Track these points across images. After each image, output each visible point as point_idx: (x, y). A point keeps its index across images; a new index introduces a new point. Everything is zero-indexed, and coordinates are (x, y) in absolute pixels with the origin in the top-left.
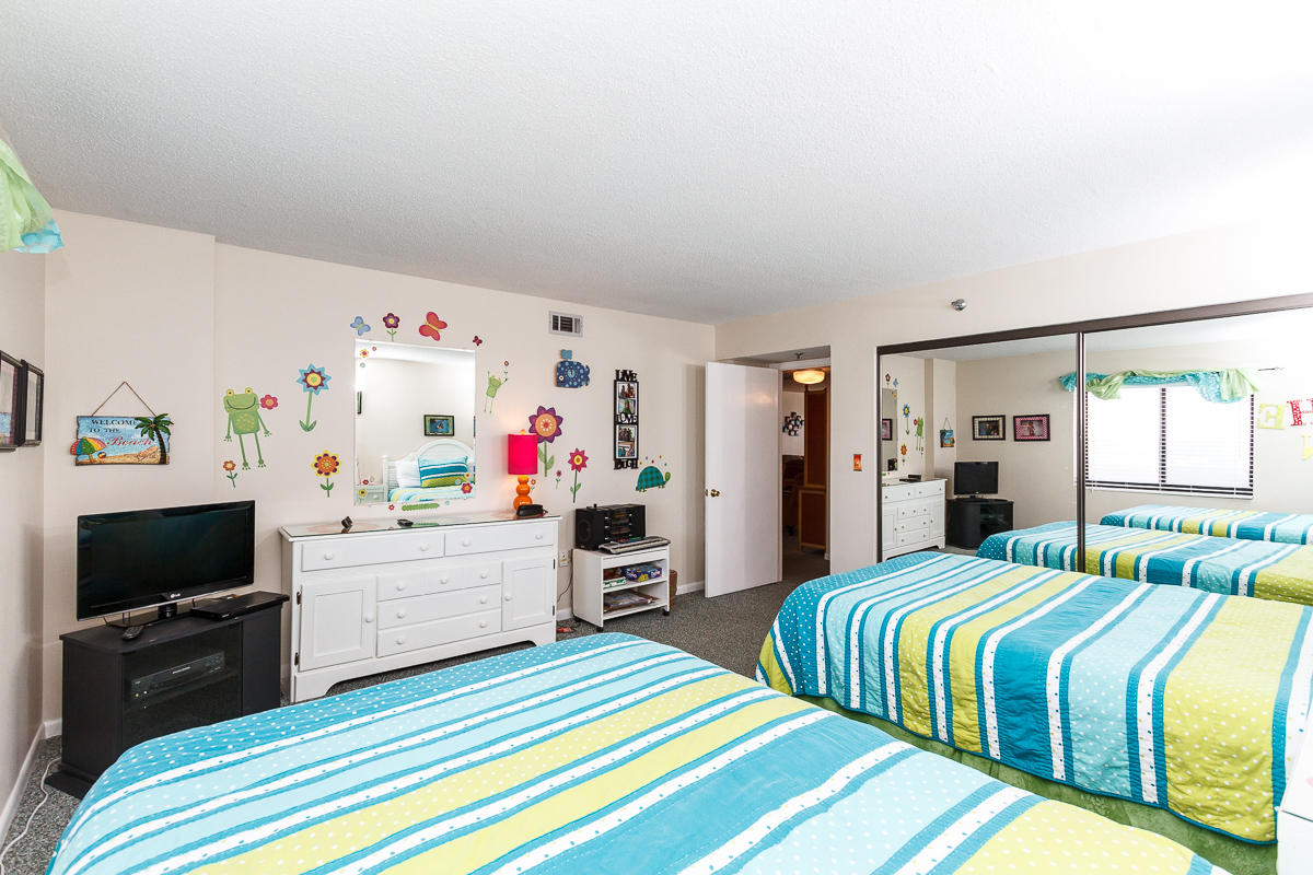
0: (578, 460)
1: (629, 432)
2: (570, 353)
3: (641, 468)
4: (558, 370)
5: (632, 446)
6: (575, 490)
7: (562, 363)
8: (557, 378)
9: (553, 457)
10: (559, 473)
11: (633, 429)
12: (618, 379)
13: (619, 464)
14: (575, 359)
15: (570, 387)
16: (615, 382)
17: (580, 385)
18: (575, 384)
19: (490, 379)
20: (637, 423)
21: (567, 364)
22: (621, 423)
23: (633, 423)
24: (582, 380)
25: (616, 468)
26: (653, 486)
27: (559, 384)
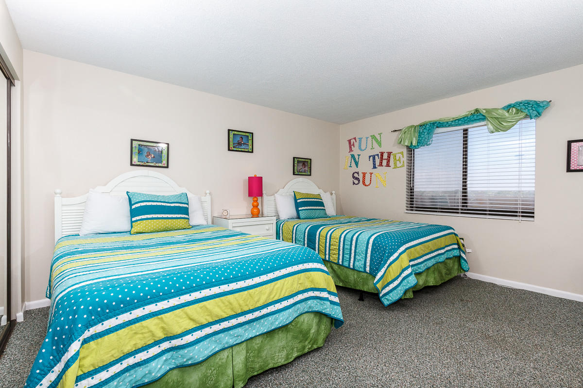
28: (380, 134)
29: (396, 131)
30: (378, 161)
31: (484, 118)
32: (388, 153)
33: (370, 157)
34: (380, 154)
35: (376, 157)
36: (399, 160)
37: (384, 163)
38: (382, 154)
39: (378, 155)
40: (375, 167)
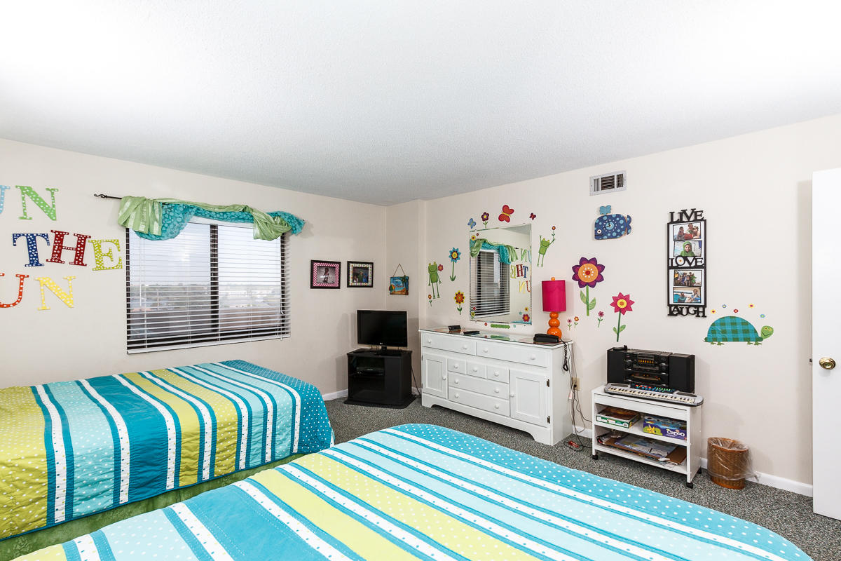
0: (622, 304)
1: (691, 277)
2: (609, 208)
3: (712, 318)
4: (597, 225)
5: (696, 292)
6: (618, 330)
7: (601, 219)
8: (596, 231)
9: (594, 300)
10: (601, 314)
11: (698, 274)
12: (672, 222)
13: (675, 310)
14: (613, 213)
15: (609, 238)
16: (668, 224)
17: (620, 235)
18: (614, 234)
19: (542, 242)
20: (704, 267)
21: (605, 218)
22: (677, 267)
23: (696, 267)
24: (622, 230)
25: (671, 314)
26: (736, 340)
27: (598, 237)
28: (52, 191)
29: (106, 197)
30: (44, 250)
31: (251, 219)
32: (79, 236)
33: (15, 237)
34: (52, 237)
35: (40, 240)
36: (109, 255)
37: (68, 256)
38: (60, 237)
39: (45, 236)
40: (34, 261)
